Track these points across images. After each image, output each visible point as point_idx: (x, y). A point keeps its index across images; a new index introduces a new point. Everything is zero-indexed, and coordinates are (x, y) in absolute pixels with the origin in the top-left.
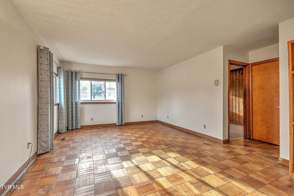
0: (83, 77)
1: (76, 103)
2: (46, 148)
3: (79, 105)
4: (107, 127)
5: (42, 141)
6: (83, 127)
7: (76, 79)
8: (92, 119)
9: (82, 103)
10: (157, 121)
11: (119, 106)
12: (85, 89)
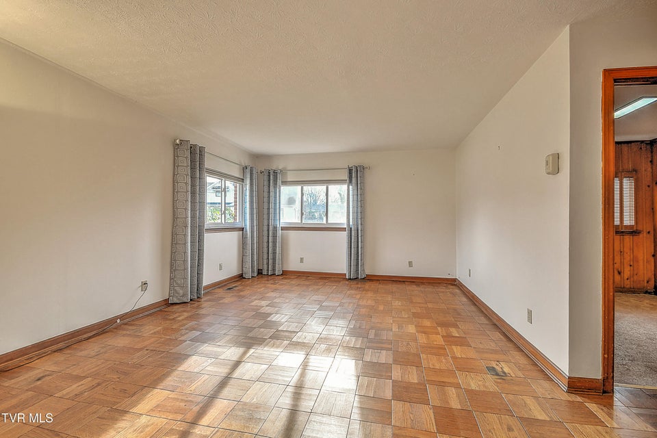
0: (289, 180)
1: (275, 228)
2: (182, 296)
3: (279, 232)
4: (325, 278)
5: (177, 283)
6: (285, 274)
7: (275, 184)
8: (302, 260)
9: (283, 229)
10: (455, 280)
11: (351, 235)
12: (291, 201)
